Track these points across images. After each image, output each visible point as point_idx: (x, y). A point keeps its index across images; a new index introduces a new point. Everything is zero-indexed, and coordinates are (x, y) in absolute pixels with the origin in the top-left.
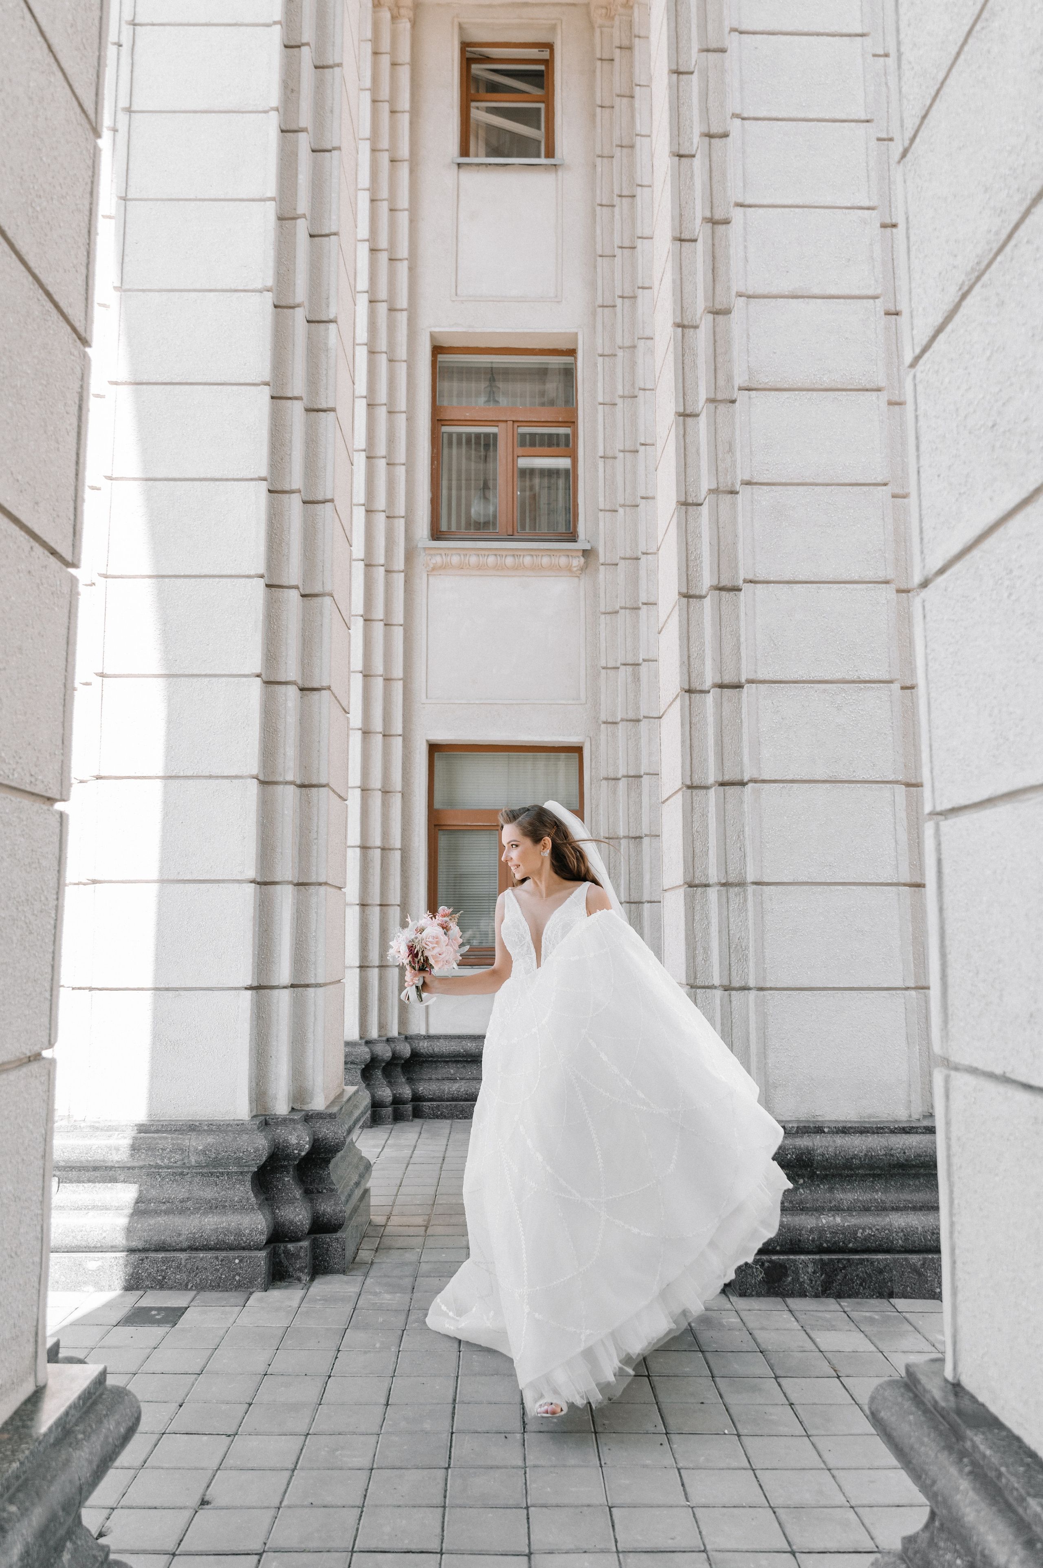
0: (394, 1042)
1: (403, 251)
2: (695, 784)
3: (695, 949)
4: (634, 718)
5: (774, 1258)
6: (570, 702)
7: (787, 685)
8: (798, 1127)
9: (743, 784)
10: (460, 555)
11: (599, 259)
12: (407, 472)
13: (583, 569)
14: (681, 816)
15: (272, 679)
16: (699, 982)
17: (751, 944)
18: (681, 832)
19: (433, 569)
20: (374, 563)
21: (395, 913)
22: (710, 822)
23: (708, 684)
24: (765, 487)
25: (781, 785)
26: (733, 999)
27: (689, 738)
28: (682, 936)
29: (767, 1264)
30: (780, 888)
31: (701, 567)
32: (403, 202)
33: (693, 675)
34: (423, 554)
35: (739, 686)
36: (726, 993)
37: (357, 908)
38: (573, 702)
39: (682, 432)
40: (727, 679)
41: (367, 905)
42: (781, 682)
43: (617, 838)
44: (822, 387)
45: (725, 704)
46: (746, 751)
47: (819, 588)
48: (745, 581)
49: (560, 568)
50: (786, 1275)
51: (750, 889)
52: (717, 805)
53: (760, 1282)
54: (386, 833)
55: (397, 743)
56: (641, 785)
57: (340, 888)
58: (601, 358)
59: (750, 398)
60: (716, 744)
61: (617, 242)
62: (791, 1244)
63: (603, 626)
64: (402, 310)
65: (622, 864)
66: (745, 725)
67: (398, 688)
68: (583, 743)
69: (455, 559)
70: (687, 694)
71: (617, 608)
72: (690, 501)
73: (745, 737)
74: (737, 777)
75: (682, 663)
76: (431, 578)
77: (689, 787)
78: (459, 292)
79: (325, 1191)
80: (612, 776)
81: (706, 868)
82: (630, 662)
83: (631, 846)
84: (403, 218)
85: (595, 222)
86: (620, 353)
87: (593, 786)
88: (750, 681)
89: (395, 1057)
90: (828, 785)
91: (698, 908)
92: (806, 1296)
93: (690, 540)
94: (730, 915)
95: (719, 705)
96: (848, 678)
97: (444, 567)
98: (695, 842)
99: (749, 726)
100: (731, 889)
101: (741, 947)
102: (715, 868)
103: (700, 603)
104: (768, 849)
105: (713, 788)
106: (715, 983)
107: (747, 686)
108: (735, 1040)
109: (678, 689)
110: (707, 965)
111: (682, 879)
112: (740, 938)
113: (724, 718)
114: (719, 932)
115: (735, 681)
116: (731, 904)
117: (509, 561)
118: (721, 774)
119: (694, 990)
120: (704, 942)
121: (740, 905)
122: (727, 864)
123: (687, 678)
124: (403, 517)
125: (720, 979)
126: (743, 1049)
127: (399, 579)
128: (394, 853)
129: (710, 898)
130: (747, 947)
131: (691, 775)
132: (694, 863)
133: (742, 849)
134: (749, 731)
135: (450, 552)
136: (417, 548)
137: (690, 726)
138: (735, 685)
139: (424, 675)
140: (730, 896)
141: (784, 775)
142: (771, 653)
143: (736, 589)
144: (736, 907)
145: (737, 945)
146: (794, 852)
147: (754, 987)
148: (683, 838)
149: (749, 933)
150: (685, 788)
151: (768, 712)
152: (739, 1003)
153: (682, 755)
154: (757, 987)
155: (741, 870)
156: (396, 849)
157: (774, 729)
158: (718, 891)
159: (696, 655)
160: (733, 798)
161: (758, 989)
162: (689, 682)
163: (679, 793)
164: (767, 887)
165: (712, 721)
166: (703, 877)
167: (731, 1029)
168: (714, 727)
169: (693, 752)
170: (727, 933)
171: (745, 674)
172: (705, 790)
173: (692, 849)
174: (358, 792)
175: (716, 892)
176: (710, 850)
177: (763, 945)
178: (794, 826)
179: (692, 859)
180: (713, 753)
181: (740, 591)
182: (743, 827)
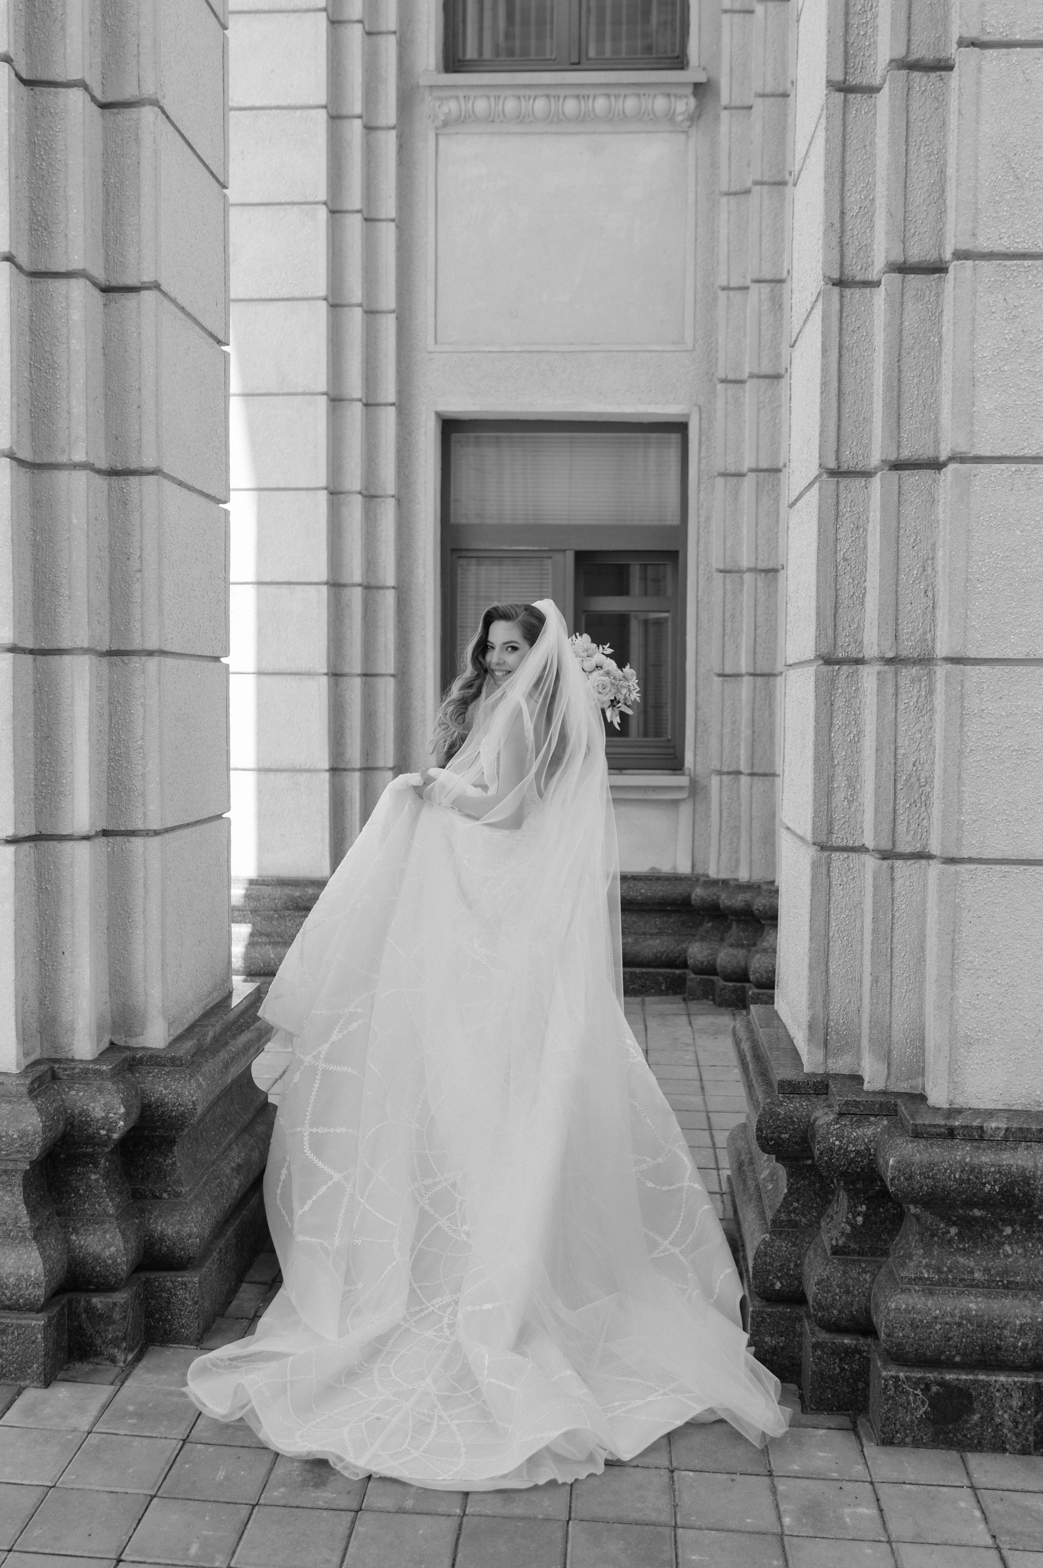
2: (844, 467)
3: (831, 779)
4: (771, 372)
5: (949, 1377)
6: (668, 348)
7: (1038, 262)
8: (1007, 1129)
9: (936, 465)
10: (488, 97)
13: (694, 118)
14: (816, 528)
15: (42, 268)
16: (837, 841)
17: (938, 773)
18: (815, 562)
19: (445, 124)
20: (345, 112)
21: (387, 689)
22: (870, 542)
23: (876, 270)
25: (1014, 467)
26: (898, 874)
27: (836, 379)
28: (810, 754)
29: (934, 1389)
30: (999, 670)
33: (850, 251)
34: (428, 98)
35: (938, 269)
36: (886, 864)
37: (324, 680)
38: (673, 348)
40: (916, 254)
41: (341, 675)
42: (1024, 256)
43: (738, 572)
45: (909, 306)
46: (946, 400)
48: (963, 43)
49: (654, 118)
50: (971, 1411)
51: (941, 671)
52: (884, 508)
53: (921, 1420)
54: (370, 563)
55: (388, 418)
56: (778, 484)
60: (888, 387)
62: (983, 1352)
63: (724, 216)
65: (745, 612)
66: (947, 346)
67: (388, 325)
68: (688, 415)
69: (481, 106)
70: (836, 290)
71: (749, 184)
73: (947, 371)
74: (927, 453)
75: (829, 227)
76: (442, 141)
77: (834, 473)
79: (165, 1195)
80: (732, 469)
81: (860, 629)
82: (768, 277)
83: (760, 584)
87: (702, 486)
88: (961, 255)
91: (840, 703)
92: (1004, 1450)
94: (901, 720)
95: (897, 308)
97: (463, 119)
98: (840, 579)
99: (954, 347)
100: (904, 671)
101: (919, 780)
102: (876, 629)
103: (869, 102)
104: (979, 593)
105: (879, 474)
106: (867, 845)
107: (955, 266)
108: (898, 947)
109: (821, 277)
110: (853, 809)
111: (814, 649)
112: (917, 763)
113: (905, 333)
114: (877, 750)
115: (933, 256)
116: (903, 697)
117: (571, 106)
118: (895, 448)
119: (827, 854)
120: (849, 768)
121: (920, 700)
122: (900, 621)
123: (838, 257)
124: (395, 33)
125: (875, 837)
126: (912, 964)
127: (389, 142)
128: (384, 594)
129: (865, 685)
130: (929, 780)
131: (837, 451)
132: (837, 619)
133: (930, 594)
134: (954, 359)
135: (472, 93)
136: (418, 86)
137: (840, 352)
138: (931, 266)
139: (431, 305)
140: (901, 684)
141: (1020, 447)
142: (1009, 196)
143: (942, 63)
144: (911, 704)
145: (910, 775)
146: (1031, 600)
147: (938, 854)
148: (818, 571)
149: (934, 753)
150: (825, 476)
151: (995, 318)
152: (908, 883)
153: (822, 411)
154: (943, 856)
155: (925, 634)
156: (388, 588)
157: (1005, 352)
158: (879, 673)
159: (856, 209)
160: (917, 494)
161: (946, 859)
162: (842, 265)
163: (816, 486)
164: (973, 667)
165: (882, 341)
166: (853, 645)
167: (892, 928)
168: (885, 352)
169: (843, 405)
170: (893, 754)
171: (953, 241)
172: (864, 479)
173: (833, 592)
174: (323, 496)
175: (875, 676)
176: (867, 594)
177: (959, 777)
178: (1034, 550)
179: (833, 612)
180: (881, 404)
181: (950, 68)
182: (934, 550)
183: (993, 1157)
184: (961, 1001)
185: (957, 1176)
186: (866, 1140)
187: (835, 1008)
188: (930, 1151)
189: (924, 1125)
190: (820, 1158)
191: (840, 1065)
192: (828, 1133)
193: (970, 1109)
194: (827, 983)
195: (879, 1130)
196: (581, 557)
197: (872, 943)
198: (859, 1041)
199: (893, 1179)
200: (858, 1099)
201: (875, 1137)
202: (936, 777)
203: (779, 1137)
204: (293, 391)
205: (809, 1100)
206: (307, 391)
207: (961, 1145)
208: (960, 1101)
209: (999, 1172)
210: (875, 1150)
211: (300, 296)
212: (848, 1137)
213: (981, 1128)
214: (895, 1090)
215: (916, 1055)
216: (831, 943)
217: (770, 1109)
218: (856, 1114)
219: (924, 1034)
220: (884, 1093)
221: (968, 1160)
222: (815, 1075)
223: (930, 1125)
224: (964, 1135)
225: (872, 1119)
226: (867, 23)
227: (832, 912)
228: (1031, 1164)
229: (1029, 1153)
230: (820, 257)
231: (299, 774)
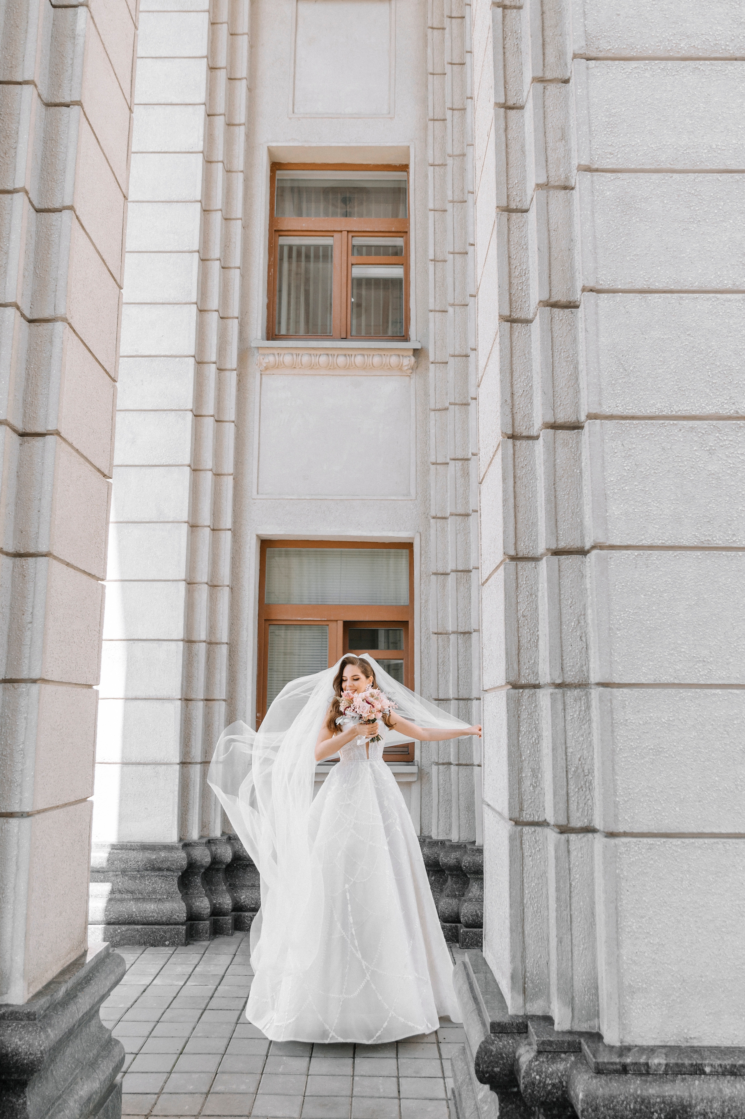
0: (215, 844)
1: (242, 70)
2: (520, 555)
3: (520, 770)
4: (463, 512)
6: (401, 498)
7: (642, 422)
8: (667, 1065)
9: (583, 552)
10: (292, 355)
11: (430, 77)
12: (242, 276)
13: (414, 369)
14: (502, 596)
16: (527, 817)
17: (597, 765)
18: (503, 618)
19: (266, 368)
20: (205, 360)
21: (220, 709)
22: (540, 604)
23: (536, 429)
24: (609, 175)
25: (636, 553)
26: (572, 846)
28: (505, 752)
30: (636, 692)
31: (528, 285)
32: (243, 25)
33: (518, 417)
34: (257, 353)
35: (576, 427)
36: (564, 837)
37: (178, 703)
38: (404, 498)
39: (503, 126)
40: (562, 418)
41: (191, 700)
42: (633, 418)
43: (446, 633)
44: (679, 55)
45: (559, 450)
46: (587, 510)
47: (681, 298)
48: (585, 290)
49: (390, 368)
51: (595, 693)
52: (549, 581)
54: (212, 628)
55: (227, 538)
56: (470, 580)
57: (90, 686)
58: (432, 168)
59: (587, 68)
60: (548, 501)
61: (447, 59)
63: (432, 422)
64: (240, 125)
65: (451, 659)
66: (586, 475)
67: (228, 482)
68: (413, 538)
69: (288, 359)
70: (510, 441)
71: (447, 404)
72: (513, 206)
73: (586, 490)
74: (576, 544)
75: (504, 402)
76: (264, 378)
77: (513, 559)
78: (296, 111)
80: (441, 571)
81: (536, 664)
82: (460, 457)
83: (460, 641)
84: (243, 42)
85: (427, 46)
86: (450, 161)
87: (422, 581)
88: (591, 417)
89: (215, 861)
90: (699, 553)
91: (524, 716)
93: (513, 252)
94: (568, 727)
95: (552, 451)
96: (722, 412)
97: (277, 366)
98: (520, 629)
99: (592, 474)
100: (569, 692)
101: (583, 771)
102: (548, 664)
103: (526, 329)
104: (619, 637)
105: (545, 558)
106: (548, 820)
107: (589, 423)
108: (575, 914)
109: (500, 434)
110: (537, 793)
111: (504, 678)
112: (582, 759)
113: (557, 467)
114: (553, 749)
115: (572, 419)
116: (570, 712)
117: (341, 360)
118: (555, 540)
119: (519, 828)
120: (533, 762)
121: (581, 713)
122: (564, 658)
123: (511, 421)
124: (237, 318)
125: (555, 814)
126: (586, 927)
127: (232, 378)
128: (221, 648)
129: (542, 703)
130: (591, 771)
131: (516, 544)
132: (520, 657)
133: (584, 639)
134: (592, 481)
135: (283, 352)
136: (251, 348)
137: (514, 480)
138: (572, 425)
139: (255, 471)
140: (568, 702)
141: (640, 539)
142: (620, 381)
143: (572, 304)
144: (575, 716)
145: (577, 768)
146: (654, 642)
147: (602, 829)
148: (506, 624)
149: (593, 751)
150: (507, 560)
151: (617, 456)
152: (580, 855)
153: (504, 518)
154: (606, 830)
155: (582, 666)
156: (223, 643)
157: (625, 478)
158: (552, 694)
159: (521, 391)
160: (571, 571)
161: (607, 833)
162: (513, 425)
163: (502, 567)
164: (618, 689)
165: (543, 472)
166: (531, 675)
167: (570, 897)
168: (545, 479)
169: (518, 514)
170: (564, 752)
171: (586, 408)
172: (534, 563)
173: (516, 638)
174: (182, 585)
175: (549, 696)
176: (540, 640)
177: (613, 769)
178: (654, 608)
179: (517, 652)
180: (544, 512)
181: (577, 307)
182: (585, 609)
183: (658, 1089)
184: (625, 958)
185: (632, 1107)
186: (560, 1074)
187: (530, 963)
188: (610, 1085)
189: (604, 1063)
190: (525, 1090)
191: (536, 1008)
192: (530, 1069)
193: (636, 1046)
194: (524, 942)
195: (568, 1065)
196: (348, 625)
197: (557, 911)
198: (549, 988)
199: (583, 1111)
200: (551, 1039)
201: (565, 1072)
202: (596, 769)
203: (492, 1070)
204: (166, 520)
205: (514, 1039)
206: (176, 520)
207: (633, 1079)
208: (629, 1041)
209: (664, 1102)
210: (567, 1083)
211: (174, 464)
212: (546, 1072)
213: (647, 1064)
214: (579, 1030)
215: (592, 1001)
216: (526, 910)
217: (485, 1047)
218: (550, 1052)
219: (597, 983)
220: (570, 1032)
221: (639, 1092)
222: (518, 1016)
223: (608, 1063)
224: (635, 1071)
225: (563, 1055)
226: (523, 283)
227: (525, 881)
228: (687, 1094)
229: (685, 1085)
230: (499, 422)
231: (159, 767)
